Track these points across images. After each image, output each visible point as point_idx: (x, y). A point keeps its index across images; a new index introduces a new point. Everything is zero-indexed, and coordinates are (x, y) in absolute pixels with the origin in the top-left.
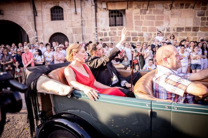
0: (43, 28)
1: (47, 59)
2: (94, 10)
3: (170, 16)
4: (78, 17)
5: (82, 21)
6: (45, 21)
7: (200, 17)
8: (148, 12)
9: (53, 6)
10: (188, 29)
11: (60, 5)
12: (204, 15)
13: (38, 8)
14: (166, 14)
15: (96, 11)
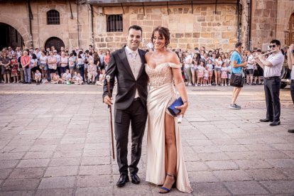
0: (39, 31)
1: (42, 62)
2: (90, 15)
3: (168, 21)
4: (75, 22)
5: (78, 26)
6: (41, 25)
7: (201, 23)
8: (145, 17)
9: (49, 9)
10: (188, 35)
11: (56, 9)
12: (204, 20)
13: (34, 12)
14: (164, 19)
15: (93, 16)
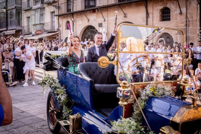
4: (183, 17)
5: (187, 21)
6: (155, 22)
11: (168, 6)
13: (150, 10)
